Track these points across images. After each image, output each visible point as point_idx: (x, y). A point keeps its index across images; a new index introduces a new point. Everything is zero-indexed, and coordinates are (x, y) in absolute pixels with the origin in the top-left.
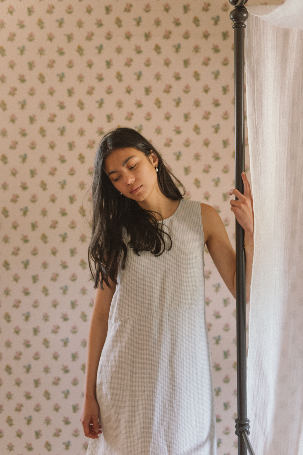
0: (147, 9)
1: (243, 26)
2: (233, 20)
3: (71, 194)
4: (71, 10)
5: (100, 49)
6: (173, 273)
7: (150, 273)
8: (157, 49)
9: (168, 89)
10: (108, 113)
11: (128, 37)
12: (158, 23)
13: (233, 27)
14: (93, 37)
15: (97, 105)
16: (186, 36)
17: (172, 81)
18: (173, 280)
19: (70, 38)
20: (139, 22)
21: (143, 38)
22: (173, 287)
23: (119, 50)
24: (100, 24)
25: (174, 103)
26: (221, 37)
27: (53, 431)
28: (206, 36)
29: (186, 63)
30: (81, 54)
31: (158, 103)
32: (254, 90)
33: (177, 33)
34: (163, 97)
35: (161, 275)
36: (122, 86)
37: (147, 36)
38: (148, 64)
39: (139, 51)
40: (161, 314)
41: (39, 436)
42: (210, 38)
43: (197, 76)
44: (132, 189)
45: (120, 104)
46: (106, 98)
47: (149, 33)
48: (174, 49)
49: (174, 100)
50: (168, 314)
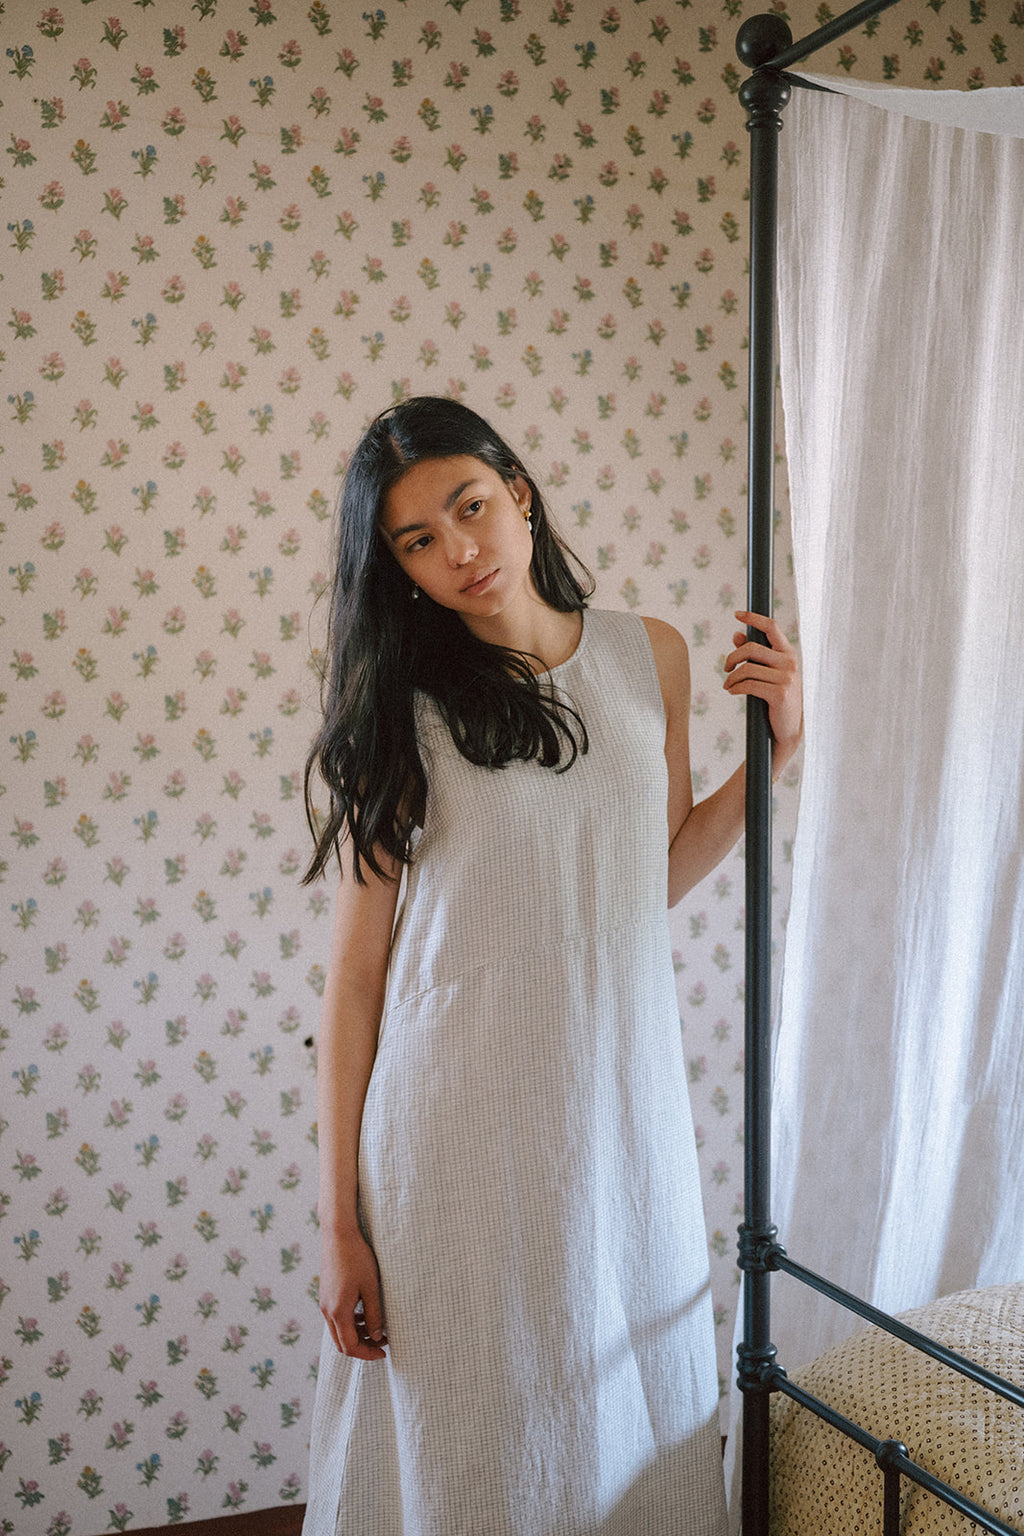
1: (780, 123)
2: (751, 105)
6: (610, 818)
7: (548, 823)
18: (613, 837)
22: (613, 860)
32: (795, 308)
35: (578, 828)
40: (589, 940)
44: (473, 579)
50: (606, 937)
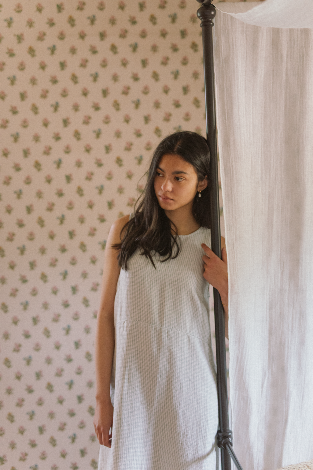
0: (101, 7)
1: (211, 24)
2: (201, 18)
3: (28, 204)
4: (20, 9)
5: (53, 50)
8: (114, 48)
9: (126, 91)
10: (65, 117)
11: (82, 36)
12: (113, 21)
13: (201, 25)
14: (45, 37)
15: (52, 109)
16: (143, 35)
17: (130, 82)
19: (20, 38)
20: (93, 20)
21: (98, 38)
23: (73, 51)
24: (51, 23)
25: (133, 105)
26: (179, 36)
27: (19, 455)
28: (164, 34)
29: (144, 63)
30: (33, 56)
31: (117, 105)
33: (134, 31)
34: (122, 99)
36: (78, 89)
37: (103, 36)
38: (104, 64)
39: (94, 51)
41: (4, 462)
42: (168, 37)
43: (156, 76)
45: (76, 108)
46: (62, 101)
47: (105, 32)
48: (131, 49)
49: (133, 102)
